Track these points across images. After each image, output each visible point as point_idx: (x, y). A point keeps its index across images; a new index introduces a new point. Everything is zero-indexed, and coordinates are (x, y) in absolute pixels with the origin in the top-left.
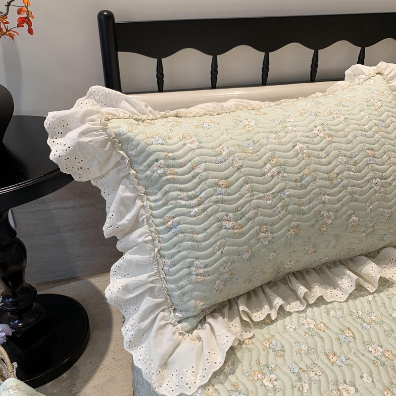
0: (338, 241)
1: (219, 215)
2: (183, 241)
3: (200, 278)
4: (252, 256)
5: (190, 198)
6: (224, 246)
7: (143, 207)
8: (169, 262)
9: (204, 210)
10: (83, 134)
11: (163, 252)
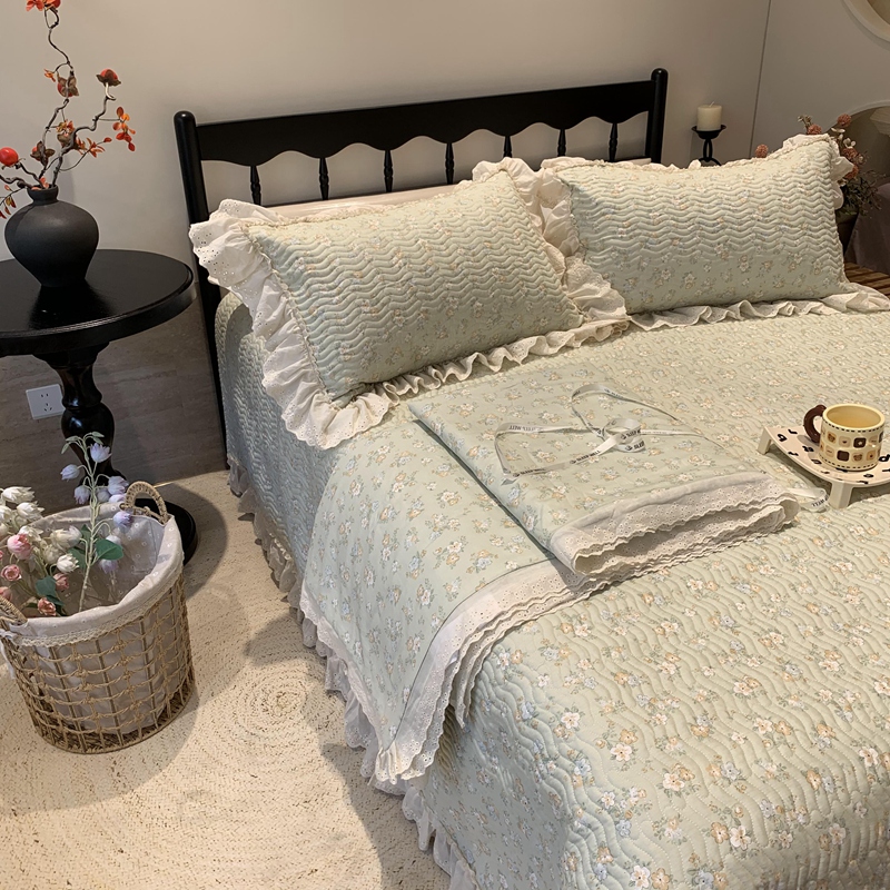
0: (466, 326)
1: (357, 301)
2: (328, 327)
3: (347, 357)
4: (390, 336)
5: (331, 289)
6: (365, 328)
7: (288, 302)
8: (318, 347)
9: (344, 298)
10: (229, 240)
11: (311, 340)
